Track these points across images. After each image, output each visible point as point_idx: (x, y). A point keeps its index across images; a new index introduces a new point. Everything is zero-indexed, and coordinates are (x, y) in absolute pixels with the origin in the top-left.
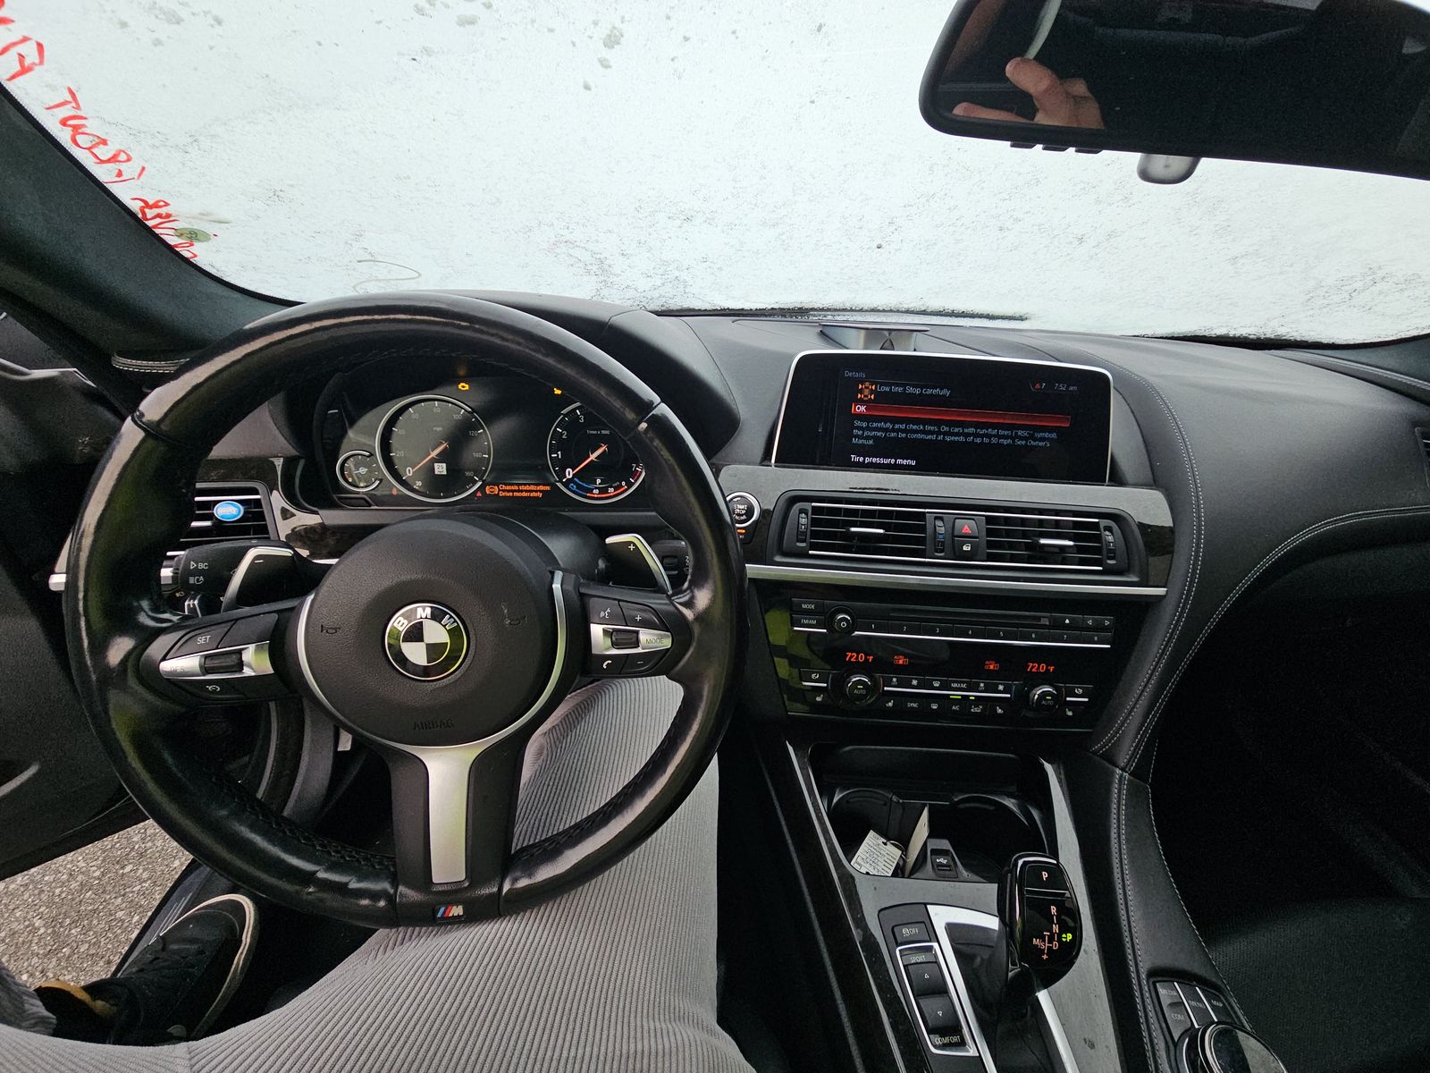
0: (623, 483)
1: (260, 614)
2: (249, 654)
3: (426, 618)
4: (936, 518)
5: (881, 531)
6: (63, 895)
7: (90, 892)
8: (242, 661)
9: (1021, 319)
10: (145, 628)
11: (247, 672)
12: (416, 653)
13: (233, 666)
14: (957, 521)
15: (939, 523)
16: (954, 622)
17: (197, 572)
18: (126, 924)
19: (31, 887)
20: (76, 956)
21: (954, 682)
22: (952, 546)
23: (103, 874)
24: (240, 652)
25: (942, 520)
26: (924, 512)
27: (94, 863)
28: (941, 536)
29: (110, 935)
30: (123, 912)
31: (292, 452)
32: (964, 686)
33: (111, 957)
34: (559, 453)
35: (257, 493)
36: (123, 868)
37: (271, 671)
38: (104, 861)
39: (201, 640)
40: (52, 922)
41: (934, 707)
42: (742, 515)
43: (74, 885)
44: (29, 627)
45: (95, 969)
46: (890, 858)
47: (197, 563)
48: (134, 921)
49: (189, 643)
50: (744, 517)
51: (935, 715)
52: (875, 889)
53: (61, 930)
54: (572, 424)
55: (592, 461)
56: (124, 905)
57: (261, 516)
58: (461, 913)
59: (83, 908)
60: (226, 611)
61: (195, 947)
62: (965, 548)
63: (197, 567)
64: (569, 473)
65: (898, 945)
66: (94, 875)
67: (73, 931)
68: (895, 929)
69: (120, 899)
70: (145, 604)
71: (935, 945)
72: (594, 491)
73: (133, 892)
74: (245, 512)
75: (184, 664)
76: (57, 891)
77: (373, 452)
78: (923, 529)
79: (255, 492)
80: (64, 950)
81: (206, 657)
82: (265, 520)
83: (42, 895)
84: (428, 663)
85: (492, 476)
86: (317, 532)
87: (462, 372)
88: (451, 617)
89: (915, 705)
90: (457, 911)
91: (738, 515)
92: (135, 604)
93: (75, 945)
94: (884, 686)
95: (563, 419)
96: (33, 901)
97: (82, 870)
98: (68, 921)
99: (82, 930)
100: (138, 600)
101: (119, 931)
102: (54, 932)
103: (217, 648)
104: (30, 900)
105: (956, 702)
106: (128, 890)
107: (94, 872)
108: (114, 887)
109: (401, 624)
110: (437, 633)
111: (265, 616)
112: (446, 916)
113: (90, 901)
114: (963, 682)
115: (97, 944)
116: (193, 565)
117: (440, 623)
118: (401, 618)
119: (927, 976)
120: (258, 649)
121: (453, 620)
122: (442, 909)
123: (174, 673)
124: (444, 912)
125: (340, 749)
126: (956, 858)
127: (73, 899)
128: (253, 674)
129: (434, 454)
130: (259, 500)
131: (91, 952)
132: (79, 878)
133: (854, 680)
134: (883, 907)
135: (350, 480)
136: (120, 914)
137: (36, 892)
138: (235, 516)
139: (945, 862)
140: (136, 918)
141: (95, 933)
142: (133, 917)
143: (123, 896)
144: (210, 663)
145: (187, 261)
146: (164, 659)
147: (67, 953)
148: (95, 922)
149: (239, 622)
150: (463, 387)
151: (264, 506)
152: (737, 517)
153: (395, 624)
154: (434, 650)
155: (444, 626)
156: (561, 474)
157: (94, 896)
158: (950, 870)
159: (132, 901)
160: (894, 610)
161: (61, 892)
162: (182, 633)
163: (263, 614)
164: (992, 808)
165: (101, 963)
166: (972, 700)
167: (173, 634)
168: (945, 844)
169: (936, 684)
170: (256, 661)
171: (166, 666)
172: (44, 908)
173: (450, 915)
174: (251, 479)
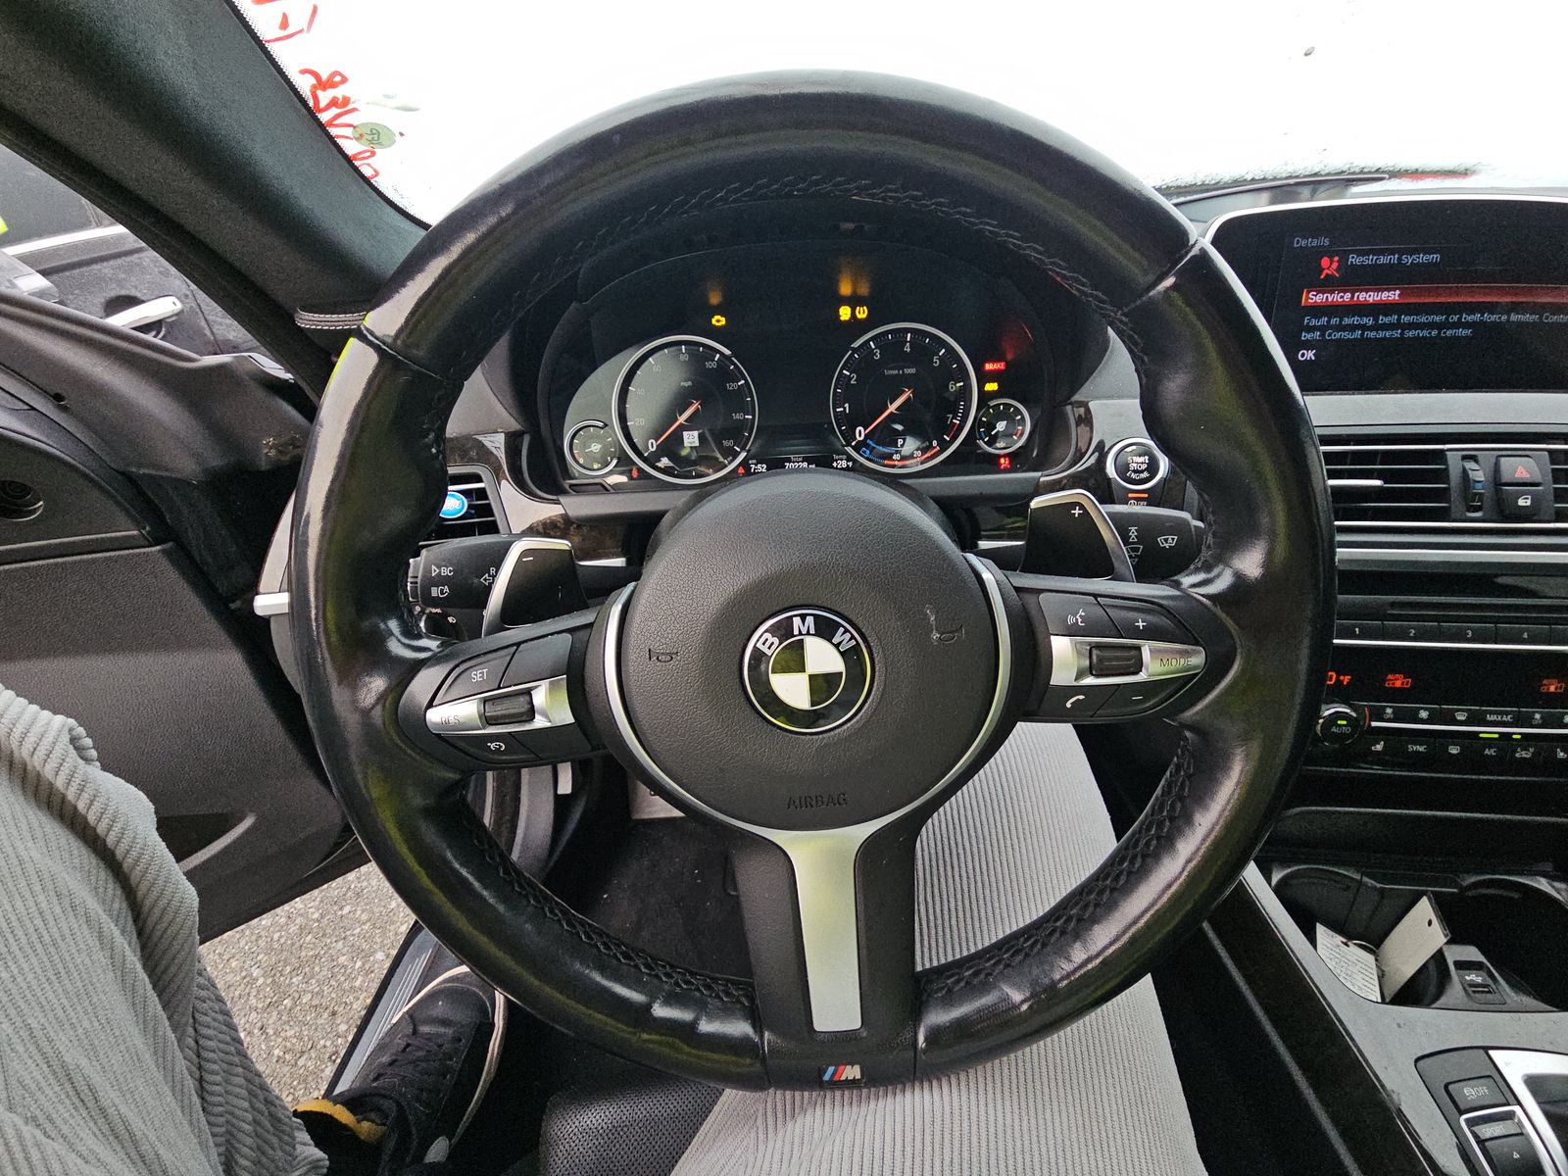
0: (935, 443)
1: (547, 635)
2: (540, 697)
3: (808, 633)
4: (1464, 458)
5: (1377, 483)
6: (282, 941)
7: (310, 936)
8: (533, 706)
9: (1465, 173)
10: (400, 661)
11: (540, 722)
12: (793, 690)
13: (522, 714)
14: (1503, 459)
15: (1470, 465)
16: (1497, 620)
17: (440, 581)
18: (349, 971)
19: (247, 933)
20: (299, 1008)
21: (1491, 713)
22: (1500, 503)
23: (322, 916)
24: (528, 692)
25: (1476, 461)
26: (1442, 451)
27: (312, 904)
28: (1479, 485)
29: (333, 983)
30: (345, 957)
31: (515, 425)
32: (1508, 718)
33: (336, 1008)
34: (847, 405)
35: (481, 481)
36: (341, 909)
37: (570, 719)
38: (322, 901)
39: (478, 675)
40: (272, 971)
41: (1454, 750)
42: (1142, 472)
43: (293, 929)
44: (231, 663)
45: (319, 1022)
46: (1364, 966)
47: (439, 567)
48: (357, 967)
49: (459, 681)
50: (1145, 475)
51: (1453, 763)
52: (1399, 1026)
53: (282, 979)
54: (865, 365)
55: (892, 413)
56: (345, 949)
57: (488, 510)
58: (858, 1077)
59: (303, 954)
60: (490, 633)
61: (449, 1031)
62: (1521, 502)
63: (440, 572)
64: (860, 433)
65: (1461, 1113)
66: (313, 917)
67: (294, 980)
68: (1451, 1087)
69: (341, 943)
70: (393, 625)
71: (1517, 1109)
72: (894, 457)
73: (353, 935)
74: (470, 507)
75: (456, 713)
76: (276, 936)
77: (607, 423)
78: (1443, 475)
79: (478, 479)
80: (285, 1002)
81: (485, 701)
82: (493, 515)
83: (260, 942)
84: (812, 706)
85: (757, 445)
86: (559, 528)
87: (715, 299)
88: (846, 631)
89: (1421, 749)
90: (852, 1072)
91: (1135, 471)
92: (382, 626)
93: (297, 996)
94: (1371, 720)
95: (852, 355)
96: (250, 949)
97: (301, 912)
98: (288, 969)
99: (304, 978)
100: (385, 620)
101: (343, 979)
102: (274, 982)
103: (499, 688)
104: (247, 947)
105: (1489, 742)
106: (348, 933)
107: (313, 913)
108: (333, 930)
109: (768, 644)
110: (823, 657)
111: (550, 638)
112: (836, 1078)
113: (310, 946)
114: (1507, 713)
115: (321, 993)
116: (434, 572)
117: (830, 641)
118: (768, 635)
119: (1516, 1156)
120: (553, 687)
121: (848, 636)
122: (831, 1069)
123: (445, 725)
124: (834, 1074)
125: (560, 791)
126: (1494, 971)
127: (293, 944)
128: (549, 725)
129: (682, 419)
130: (484, 489)
131: (314, 1003)
132: (298, 921)
133: (1327, 713)
134: (1420, 1054)
135: (581, 461)
136: (342, 959)
137: (254, 938)
138: (461, 510)
139: (1479, 980)
140: (359, 964)
141: (318, 981)
142: (355, 963)
143: (344, 939)
144: (493, 710)
145: (366, 180)
146: (430, 705)
147: (289, 1005)
148: (317, 969)
149: (522, 646)
150: (718, 321)
151: (490, 496)
152: (1133, 476)
153: (759, 645)
154: (822, 684)
155: (837, 646)
156: (849, 436)
157: (314, 940)
158: (1489, 992)
159: (353, 945)
160: (1393, 605)
161: (281, 937)
162: (451, 665)
163: (552, 634)
164: (1516, 896)
165: (326, 1015)
166: (1516, 740)
167: (437, 667)
168: (1472, 953)
169: (1461, 717)
170: (551, 707)
171: (434, 716)
172: (262, 956)
173: (843, 1078)
174: (471, 461)
